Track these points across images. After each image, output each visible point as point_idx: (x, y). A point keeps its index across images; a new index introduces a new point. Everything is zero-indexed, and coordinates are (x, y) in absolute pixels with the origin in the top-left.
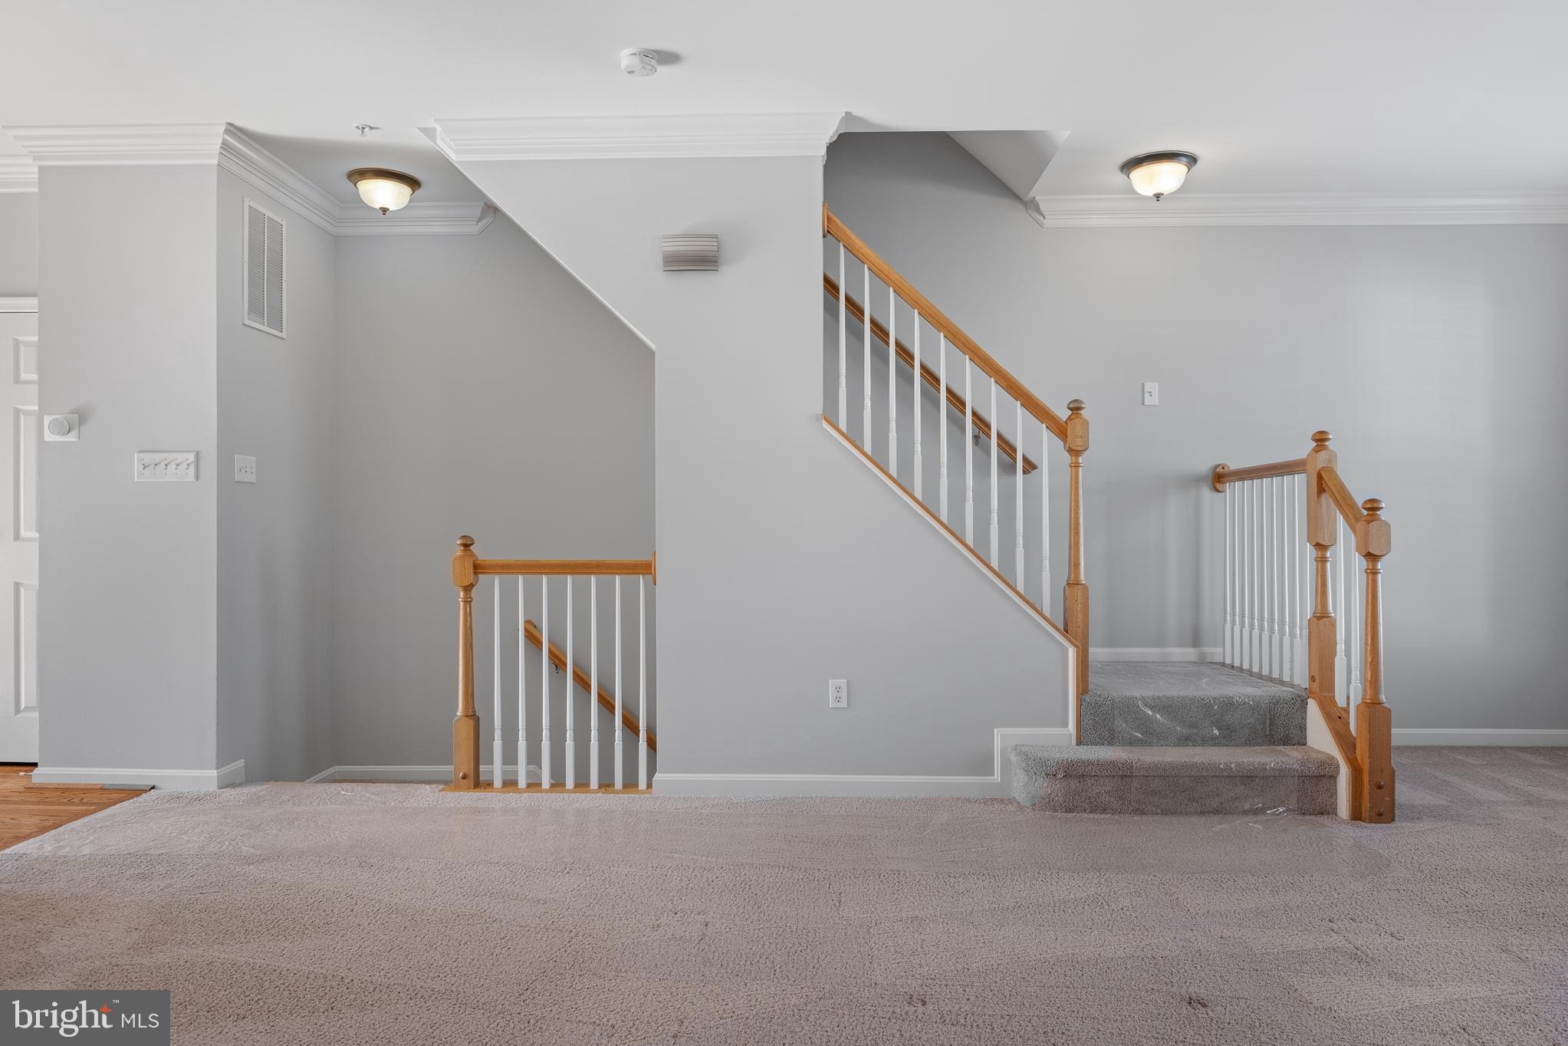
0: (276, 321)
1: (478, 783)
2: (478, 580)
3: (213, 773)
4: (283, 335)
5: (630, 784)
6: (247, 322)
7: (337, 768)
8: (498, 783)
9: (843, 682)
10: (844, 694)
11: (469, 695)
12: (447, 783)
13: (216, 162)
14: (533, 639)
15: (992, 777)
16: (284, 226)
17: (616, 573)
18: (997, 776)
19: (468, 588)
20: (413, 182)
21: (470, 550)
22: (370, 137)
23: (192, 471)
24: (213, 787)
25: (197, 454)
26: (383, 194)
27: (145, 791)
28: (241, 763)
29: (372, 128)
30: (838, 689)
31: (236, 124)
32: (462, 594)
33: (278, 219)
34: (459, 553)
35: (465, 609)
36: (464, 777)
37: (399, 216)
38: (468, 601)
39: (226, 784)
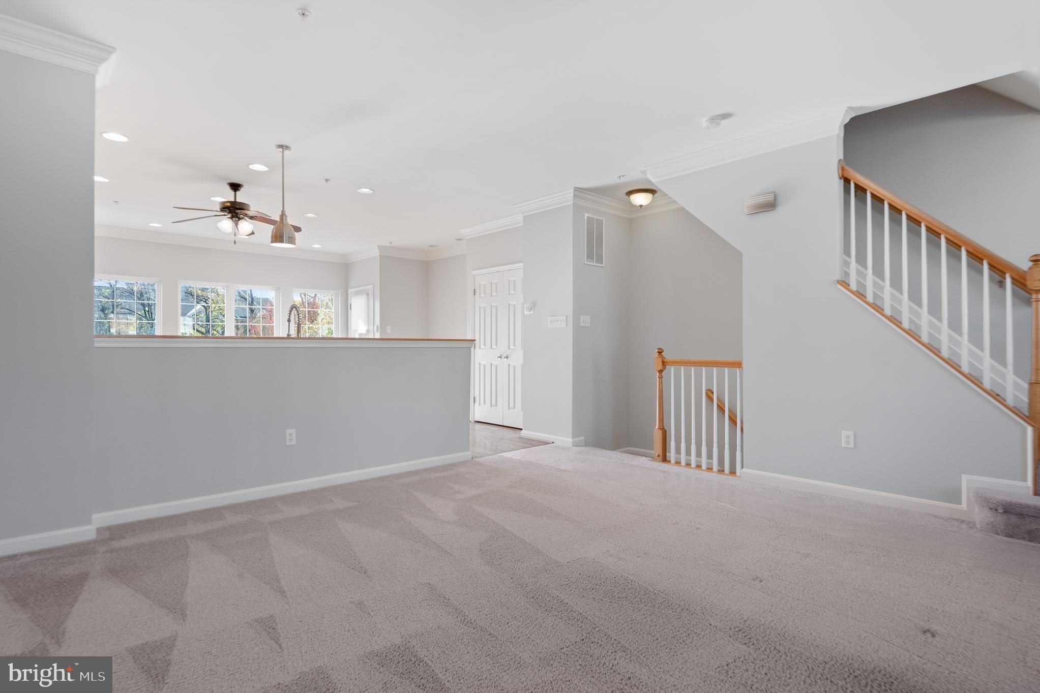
0: (600, 260)
1: (665, 459)
2: (666, 368)
3: (571, 440)
4: (603, 265)
5: (733, 472)
6: (586, 263)
7: (630, 448)
8: (673, 461)
9: (851, 433)
10: (852, 440)
11: (661, 420)
12: (653, 458)
13: (572, 203)
14: (710, 398)
15: (961, 506)
16: (604, 221)
17: (726, 367)
18: (964, 506)
19: (661, 372)
20: (652, 191)
21: (661, 355)
22: (623, 180)
23: (565, 323)
24: (570, 445)
25: (567, 316)
26: (640, 199)
27: (550, 443)
28: (583, 438)
29: (623, 176)
30: (848, 437)
31: (577, 187)
32: (658, 374)
33: (601, 218)
34: (657, 356)
35: (659, 381)
36: (658, 456)
37: (648, 207)
38: (661, 377)
39: (576, 445)
